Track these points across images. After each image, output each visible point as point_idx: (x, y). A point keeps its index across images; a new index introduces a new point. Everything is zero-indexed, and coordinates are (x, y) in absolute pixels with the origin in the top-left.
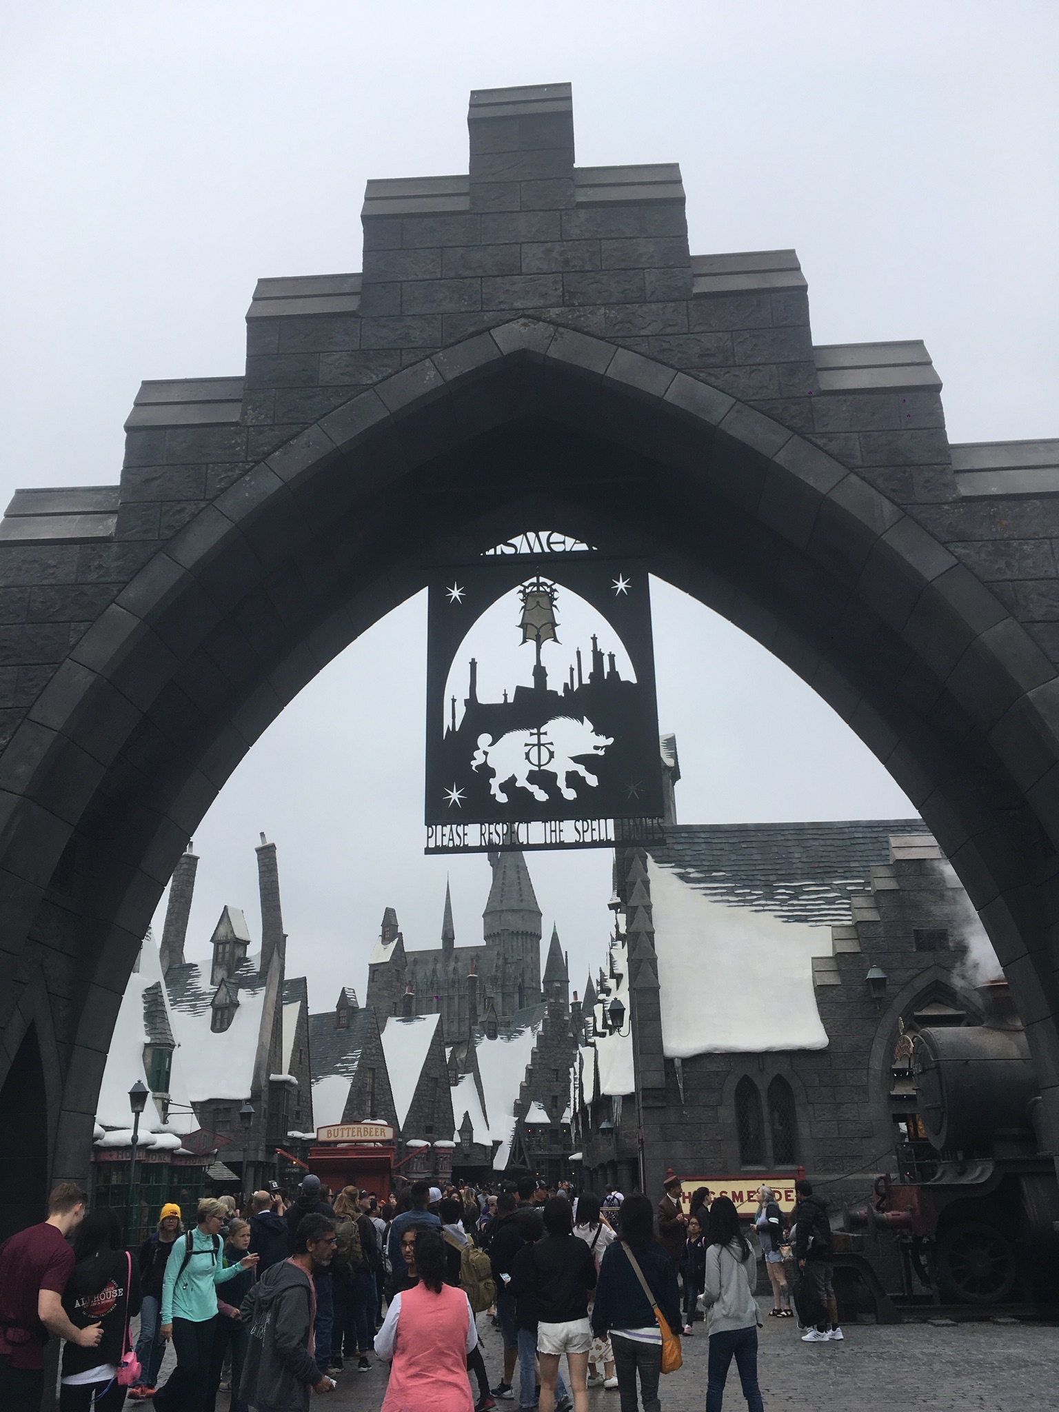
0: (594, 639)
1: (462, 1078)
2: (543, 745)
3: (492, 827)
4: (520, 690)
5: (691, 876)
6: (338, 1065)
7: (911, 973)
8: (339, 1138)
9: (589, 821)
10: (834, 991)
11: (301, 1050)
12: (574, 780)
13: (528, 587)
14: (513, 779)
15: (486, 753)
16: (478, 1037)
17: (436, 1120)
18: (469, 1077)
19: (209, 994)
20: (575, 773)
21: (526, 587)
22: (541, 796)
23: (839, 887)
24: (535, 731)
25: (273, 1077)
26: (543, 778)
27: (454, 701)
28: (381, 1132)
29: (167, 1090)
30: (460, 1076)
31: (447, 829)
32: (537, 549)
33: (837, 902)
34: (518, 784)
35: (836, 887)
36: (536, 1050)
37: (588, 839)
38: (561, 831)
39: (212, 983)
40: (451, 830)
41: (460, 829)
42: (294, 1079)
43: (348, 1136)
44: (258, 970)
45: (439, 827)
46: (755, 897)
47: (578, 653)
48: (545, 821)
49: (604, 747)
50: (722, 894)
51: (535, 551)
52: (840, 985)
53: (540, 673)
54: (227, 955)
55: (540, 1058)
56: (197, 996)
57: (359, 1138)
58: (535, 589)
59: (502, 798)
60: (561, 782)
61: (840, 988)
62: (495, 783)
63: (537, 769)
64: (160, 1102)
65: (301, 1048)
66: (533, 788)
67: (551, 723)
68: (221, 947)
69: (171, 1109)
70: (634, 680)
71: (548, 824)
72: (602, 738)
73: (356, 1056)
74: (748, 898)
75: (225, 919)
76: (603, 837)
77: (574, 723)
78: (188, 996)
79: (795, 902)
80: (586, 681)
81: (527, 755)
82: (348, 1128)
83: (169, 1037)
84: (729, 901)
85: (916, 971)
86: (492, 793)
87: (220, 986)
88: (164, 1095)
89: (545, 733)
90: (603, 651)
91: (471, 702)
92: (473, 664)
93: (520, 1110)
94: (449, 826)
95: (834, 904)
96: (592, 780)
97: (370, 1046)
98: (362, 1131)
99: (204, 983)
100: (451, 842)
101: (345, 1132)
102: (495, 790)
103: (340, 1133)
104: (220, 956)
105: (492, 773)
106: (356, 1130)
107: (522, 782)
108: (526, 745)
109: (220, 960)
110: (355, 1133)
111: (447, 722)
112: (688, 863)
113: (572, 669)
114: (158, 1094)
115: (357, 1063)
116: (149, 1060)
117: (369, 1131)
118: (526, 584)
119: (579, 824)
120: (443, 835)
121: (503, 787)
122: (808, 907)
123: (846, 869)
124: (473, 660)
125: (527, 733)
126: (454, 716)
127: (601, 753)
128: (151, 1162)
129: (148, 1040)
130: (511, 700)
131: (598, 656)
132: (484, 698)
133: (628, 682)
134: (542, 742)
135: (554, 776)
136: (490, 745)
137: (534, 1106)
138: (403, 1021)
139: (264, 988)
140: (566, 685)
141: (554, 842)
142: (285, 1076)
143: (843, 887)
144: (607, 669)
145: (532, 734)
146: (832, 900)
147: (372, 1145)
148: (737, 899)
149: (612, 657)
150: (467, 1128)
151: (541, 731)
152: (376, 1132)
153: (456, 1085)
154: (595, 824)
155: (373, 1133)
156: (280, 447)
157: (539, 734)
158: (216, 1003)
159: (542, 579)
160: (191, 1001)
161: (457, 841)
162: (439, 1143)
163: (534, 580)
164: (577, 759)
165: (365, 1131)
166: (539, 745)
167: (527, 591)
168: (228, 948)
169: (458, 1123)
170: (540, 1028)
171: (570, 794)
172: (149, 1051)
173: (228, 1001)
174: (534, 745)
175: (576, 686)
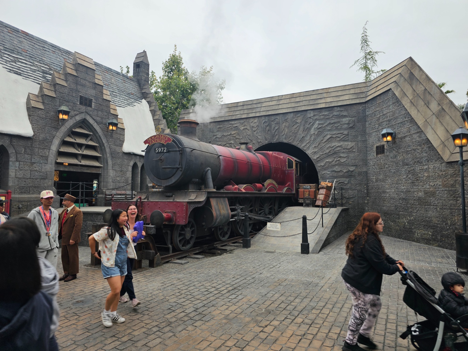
7: (76, 113)
10: (40, 112)
23: (37, 66)
33: (36, 72)
35: (35, 65)
52: (43, 109)
61: (43, 111)
79: (14, 64)
85: (78, 113)
95: (35, 72)
122: (21, 69)
123: (41, 59)
143: (39, 67)
146: (34, 70)
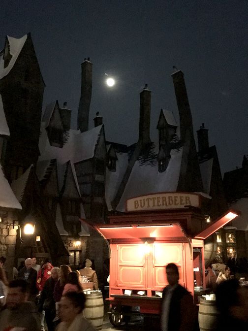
8: (145, 208)
28: (187, 200)
43: (154, 205)
44: (180, 139)
68: (162, 131)
75: (162, 116)
82: (154, 198)
98: (167, 200)
99: (156, 150)
101: (151, 202)
103: (146, 203)
104: (162, 135)
106: (161, 200)
110: (161, 203)
117: (173, 199)
139: (183, 147)
152: (181, 200)
160: (151, 159)
165: (169, 200)
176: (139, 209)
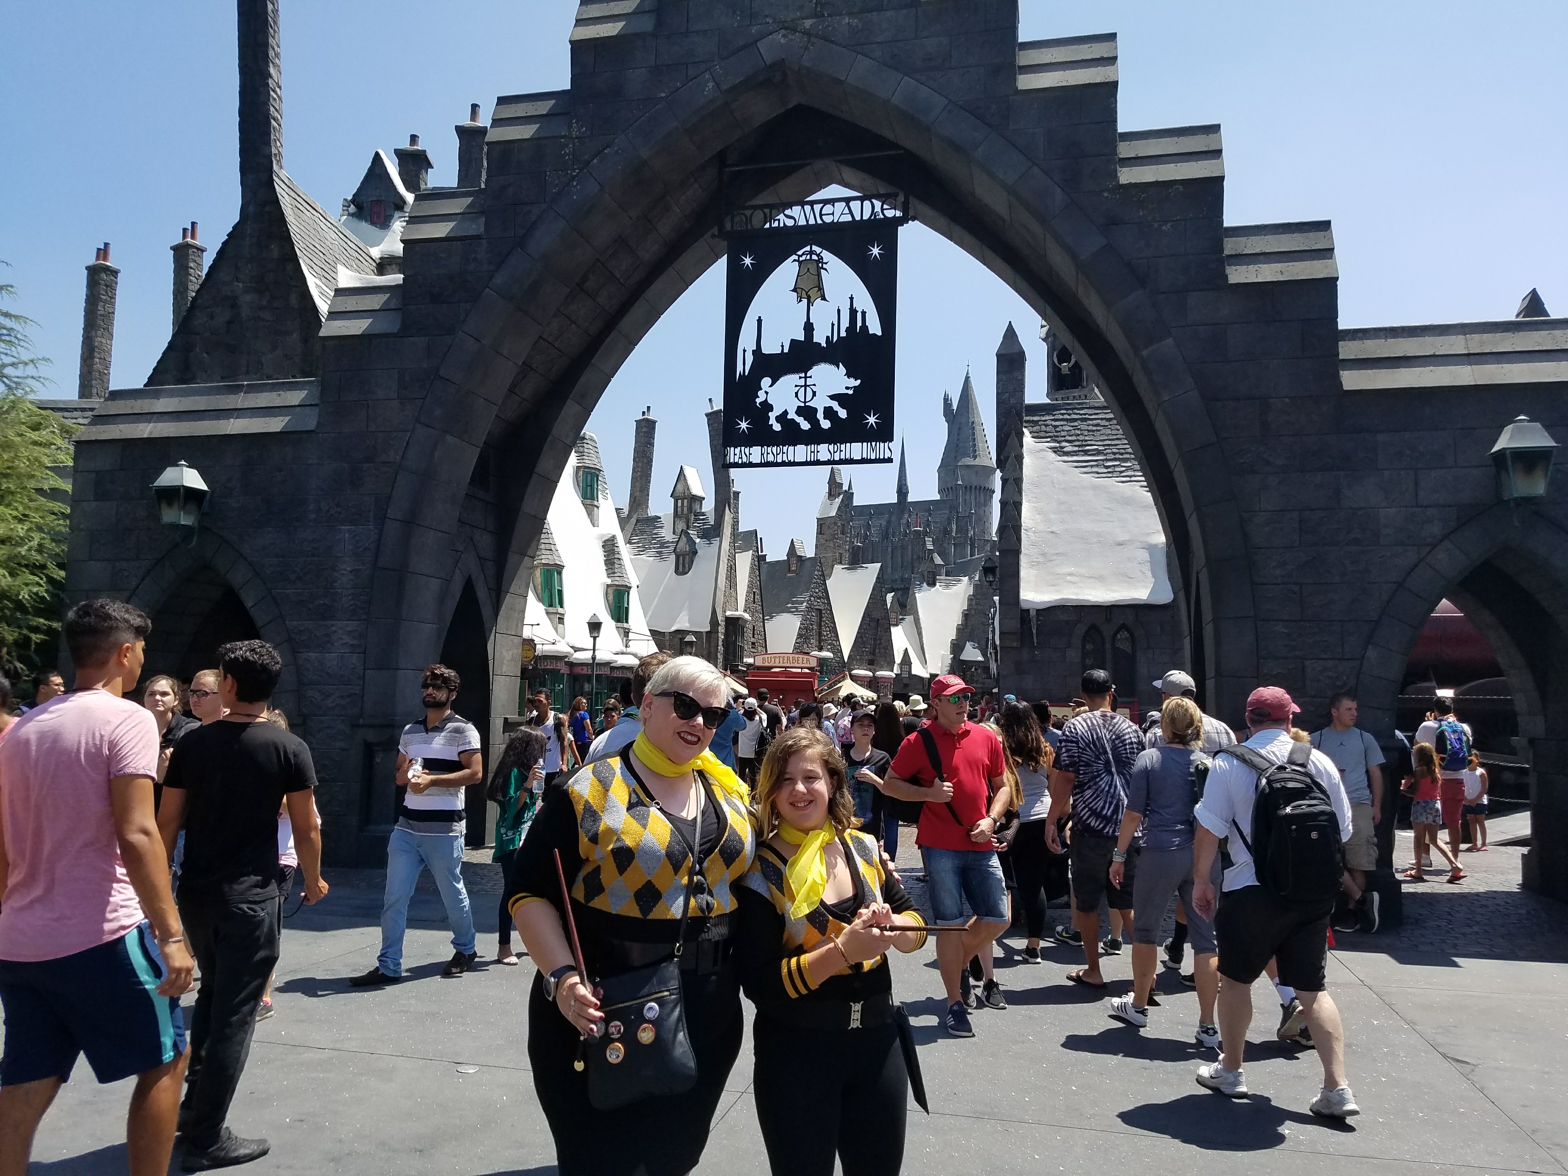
0: (852, 298)
1: (903, 619)
2: (809, 386)
3: (769, 449)
4: (793, 342)
5: (1065, 450)
6: (789, 605)
8: (771, 664)
9: (838, 444)
11: (754, 592)
12: (829, 413)
13: (801, 256)
14: (786, 413)
15: (767, 393)
16: (918, 585)
17: (877, 655)
18: (909, 619)
19: (672, 542)
20: (831, 408)
21: (799, 256)
22: (805, 425)
24: (803, 375)
25: (728, 613)
26: (807, 412)
27: (745, 351)
29: (627, 622)
30: (901, 617)
31: (738, 450)
32: (812, 222)
34: (789, 417)
36: (972, 597)
37: (837, 458)
38: (818, 452)
39: (674, 533)
40: (741, 451)
41: (747, 450)
42: (747, 616)
43: (779, 662)
44: (712, 523)
45: (732, 449)
46: (1124, 469)
47: (839, 311)
48: (807, 445)
49: (854, 387)
50: (1092, 466)
51: (810, 223)
53: (809, 328)
54: (685, 509)
55: (976, 604)
56: (663, 545)
57: (789, 665)
58: (808, 257)
59: (777, 427)
60: (820, 415)
62: (772, 416)
63: (803, 405)
64: (622, 631)
65: (754, 590)
66: (800, 420)
67: (815, 368)
68: (680, 502)
69: (631, 636)
70: (879, 333)
71: (809, 447)
72: (852, 380)
73: (805, 598)
74: (1117, 469)
75: (682, 478)
76: (848, 456)
77: (833, 368)
78: (655, 544)
80: (843, 334)
81: (797, 394)
83: (625, 579)
84: (1098, 473)
86: (770, 423)
87: (681, 536)
88: (625, 625)
89: (810, 377)
90: (857, 309)
91: (757, 353)
92: (760, 321)
93: (957, 647)
94: (739, 448)
96: (843, 414)
97: (817, 590)
98: (791, 659)
99: (667, 533)
100: (740, 460)
101: (777, 660)
102: (772, 421)
103: (773, 660)
104: (679, 509)
105: (770, 408)
107: (792, 415)
108: (796, 386)
109: (679, 513)
110: (785, 661)
111: (739, 368)
112: (1063, 439)
113: (833, 325)
114: (619, 625)
115: (805, 604)
116: (611, 598)
118: (800, 253)
119: (831, 447)
120: (735, 455)
121: (778, 419)
124: (760, 317)
125: (797, 376)
126: (744, 364)
127: (851, 392)
128: (615, 675)
129: (609, 581)
130: (786, 350)
131: (853, 312)
132: (765, 351)
133: (875, 334)
134: (808, 384)
135: (815, 410)
136: (770, 386)
137: (969, 645)
138: (848, 569)
139: (718, 539)
140: (828, 337)
141: (812, 460)
142: (740, 613)
144: (859, 324)
145: (800, 378)
147: (799, 670)
148: (1106, 471)
149: (864, 313)
150: (906, 660)
151: (808, 375)
152: (803, 660)
153: (897, 625)
154: (843, 446)
155: (800, 661)
156: (597, 156)
157: (806, 377)
158: (678, 550)
159: (815, 248)
160: (658, 548)
161: (745, 460)
162: (880, 673)
163: (808, 248)
164: (833, 397)
166: (806, 386)
167: (801, 259)
168: (686, 501)
169: (898, 658)
170: (977, 578)
171: (826, 424)
172: (610, 591)
173: (687, 550)
174: (802, 386)
175: (835, 339)
176: (767, 664)
